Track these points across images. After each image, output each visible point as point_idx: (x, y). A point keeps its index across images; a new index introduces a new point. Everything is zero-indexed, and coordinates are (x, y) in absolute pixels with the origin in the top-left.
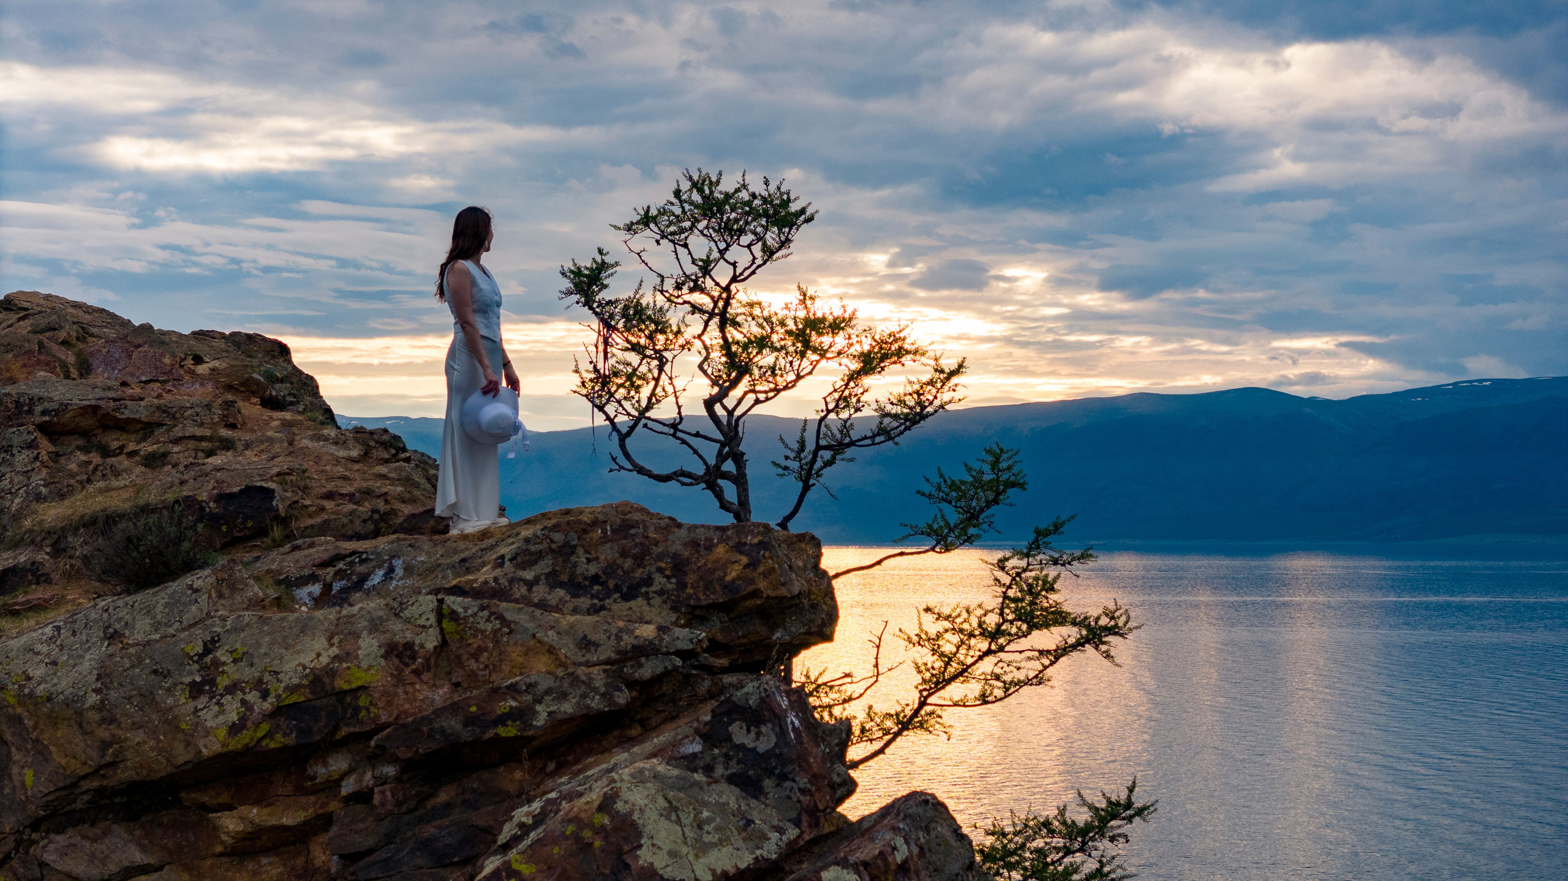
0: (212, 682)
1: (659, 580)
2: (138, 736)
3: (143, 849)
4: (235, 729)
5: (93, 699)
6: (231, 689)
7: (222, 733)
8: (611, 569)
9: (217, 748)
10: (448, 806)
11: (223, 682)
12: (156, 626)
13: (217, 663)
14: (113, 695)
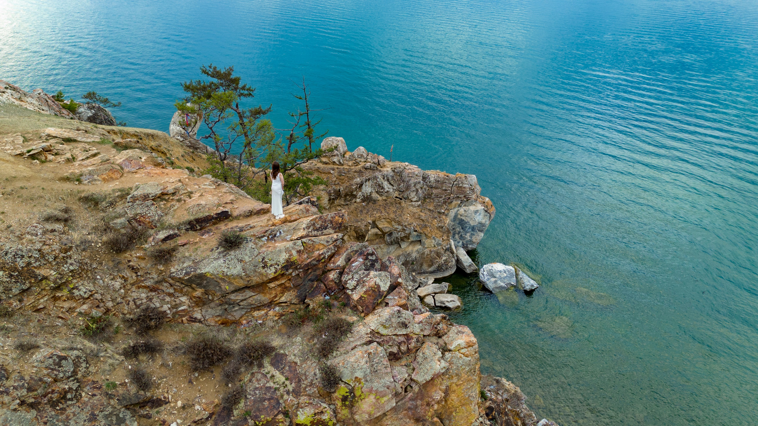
0: (266, 265)
1: (329, 225)
2: (255, 278)
3: (254, 292)
4: (275, 273)
5: (243, 274)
6: (271, 266)
7: (273, 274)
8: (321, 225)
9: (273, 276)
10: (311, 272)
11: (269, 265)
12: (249, 257)
13: (266, 262)
14: (248, 272)
